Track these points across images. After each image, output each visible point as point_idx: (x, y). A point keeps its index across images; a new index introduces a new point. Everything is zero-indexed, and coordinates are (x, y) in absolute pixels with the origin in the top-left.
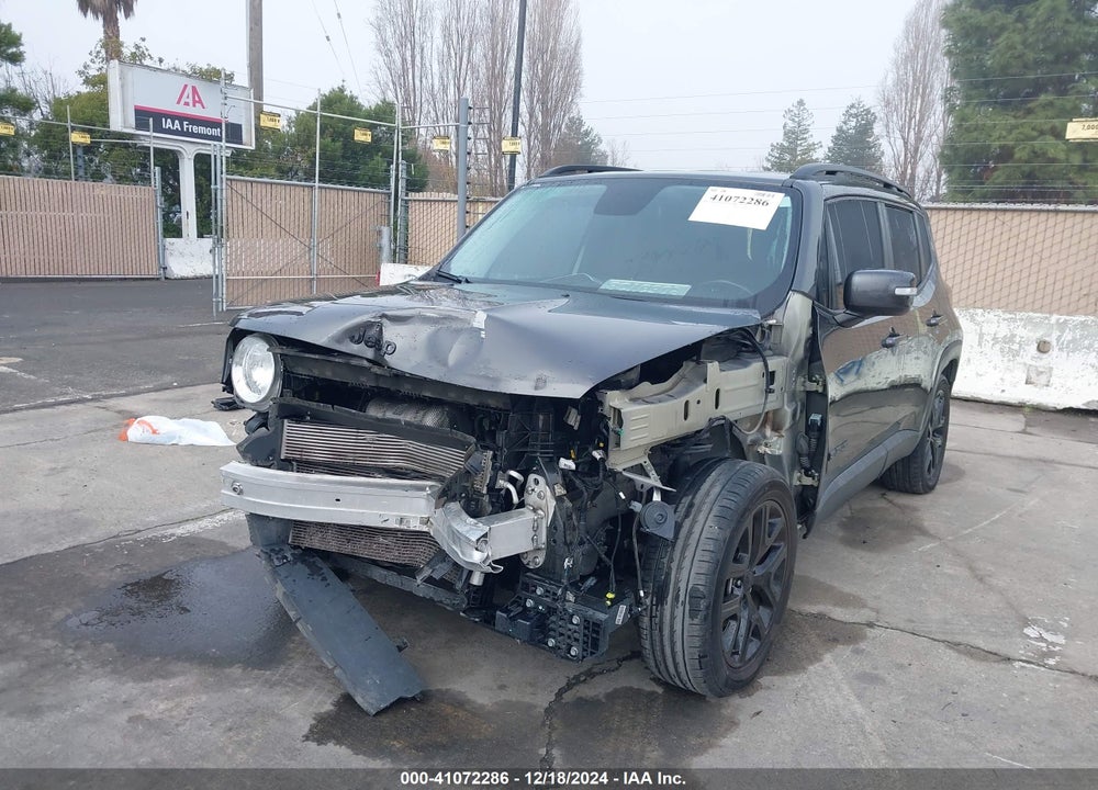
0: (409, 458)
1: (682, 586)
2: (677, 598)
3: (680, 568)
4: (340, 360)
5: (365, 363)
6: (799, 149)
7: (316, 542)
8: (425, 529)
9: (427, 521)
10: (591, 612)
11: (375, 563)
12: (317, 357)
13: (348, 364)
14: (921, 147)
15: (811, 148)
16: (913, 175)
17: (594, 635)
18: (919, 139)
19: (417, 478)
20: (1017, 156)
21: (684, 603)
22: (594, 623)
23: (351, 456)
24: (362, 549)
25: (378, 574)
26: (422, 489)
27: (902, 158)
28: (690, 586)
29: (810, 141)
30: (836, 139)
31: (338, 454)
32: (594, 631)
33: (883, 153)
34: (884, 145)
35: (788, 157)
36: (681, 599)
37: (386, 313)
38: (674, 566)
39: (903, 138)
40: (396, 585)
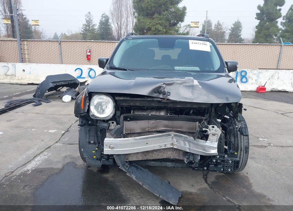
0: (166, 126)
1: (243, 146)
2: (241, 150)
3: (241, 142)
4: (150, 99)
5: (160, 99)
6: (91, 25)
7: (134, 159)
8: (172, 147)
9: (172, 144)
10: (234, 159)
11: (150, 160)
12: (140, 99)
13: (153, 101)
14: (122, 26)
15: (94, 25)
16: (121, 33)
17: (237, 164)
18: (121, 24)
19: (167, 132)
20: (152, 29)
21: (243, 151)
22: (237, 161)
23: (147, 129)
24: (149, 157)
25: (152, 164)
26: (169, 135)
27: (117, 29)
28: (245, 146)
29: (93, 23)
30: (100, 23)
31: (143, 129)
32: (237, 163)
33: (112, 27)
34: (112, 25)
35: (88, 28)
36: (243, 150)
37: (165, 83)
38: (239, 142)
39: (117, 23)
40: (159, 165)
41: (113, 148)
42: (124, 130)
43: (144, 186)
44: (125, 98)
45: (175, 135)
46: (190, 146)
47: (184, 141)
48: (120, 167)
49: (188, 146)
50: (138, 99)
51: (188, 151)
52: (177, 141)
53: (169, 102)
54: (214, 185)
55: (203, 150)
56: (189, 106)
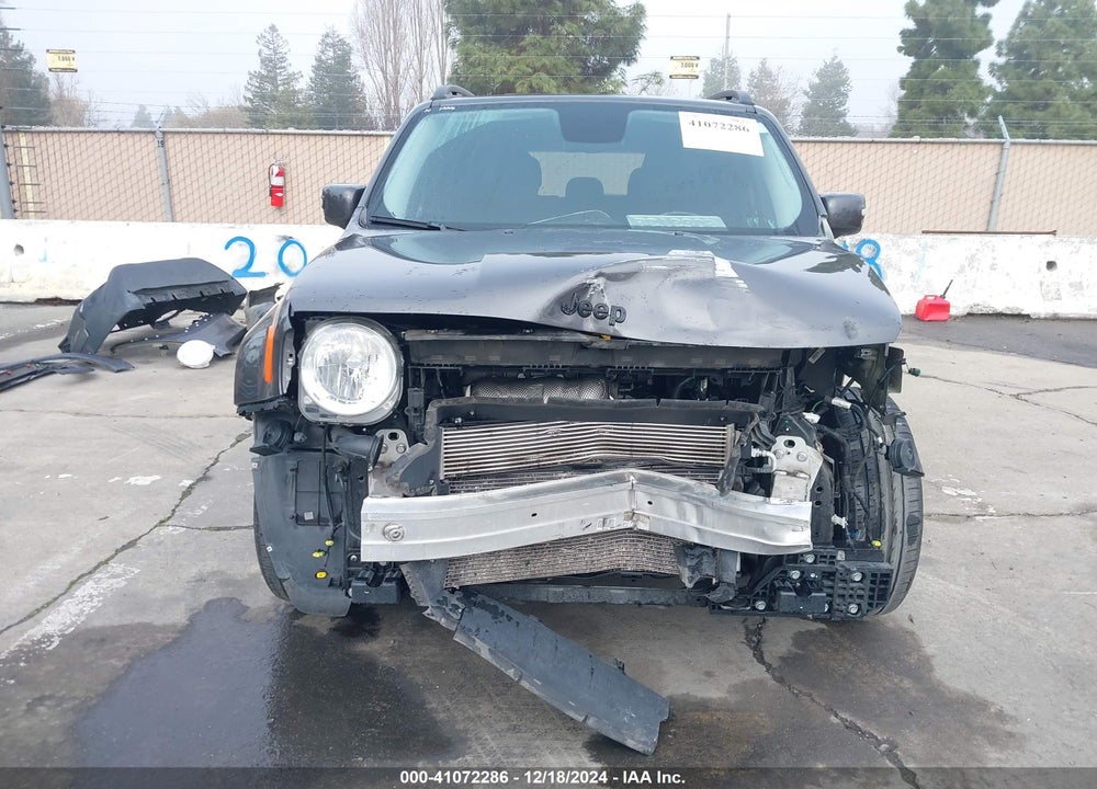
0: (608, 445)
1: (899, 517)
2: (894, 530)
3: (892, 500)
4: (545, 338)
5: (584, 338)
6: (279, 78)
7: (483, 576)
8: (630, 524)
9: (632, 515)
10: (871, 565)
11: (545, 581)
12: (504, 337)
13: (557, 344)
14: (401, 80)
15: (292, 78)
16: (396, 104)
17: (883, 586)
18: (397, 71)
19: (609, 468)
20: (519, 91)
21: (902, 532)
22: (881, 575)
23: (533, 458)
24: (542, 568)
25: (552, 594)
26: (621, 479)
27: (384, 90)
28: (906, 515)
29: (290, 70)
30: (316, 69)
31: (516, 458)
32: (882, 582)
33: (363, 85)
34: (364, 77)
35: (269, 87)
36: (899, 528)
37: (604, 271)
38: (886, 500)
39: (382, 69)
40: (580, 600)
41: (397, 536)
42: (442, 465)
43: (524, 684)
44: (444, 335)
45: (643, 480)
46: (701, 519)
47: (678, 501)
48: (428, 611)
49: (694, 522)
50: (497, 338)
51: (697, 541)
52: (650, 503)
53: (621, 345)
54: (789, 669)
55: (756, 535)
56: (697, 362)
